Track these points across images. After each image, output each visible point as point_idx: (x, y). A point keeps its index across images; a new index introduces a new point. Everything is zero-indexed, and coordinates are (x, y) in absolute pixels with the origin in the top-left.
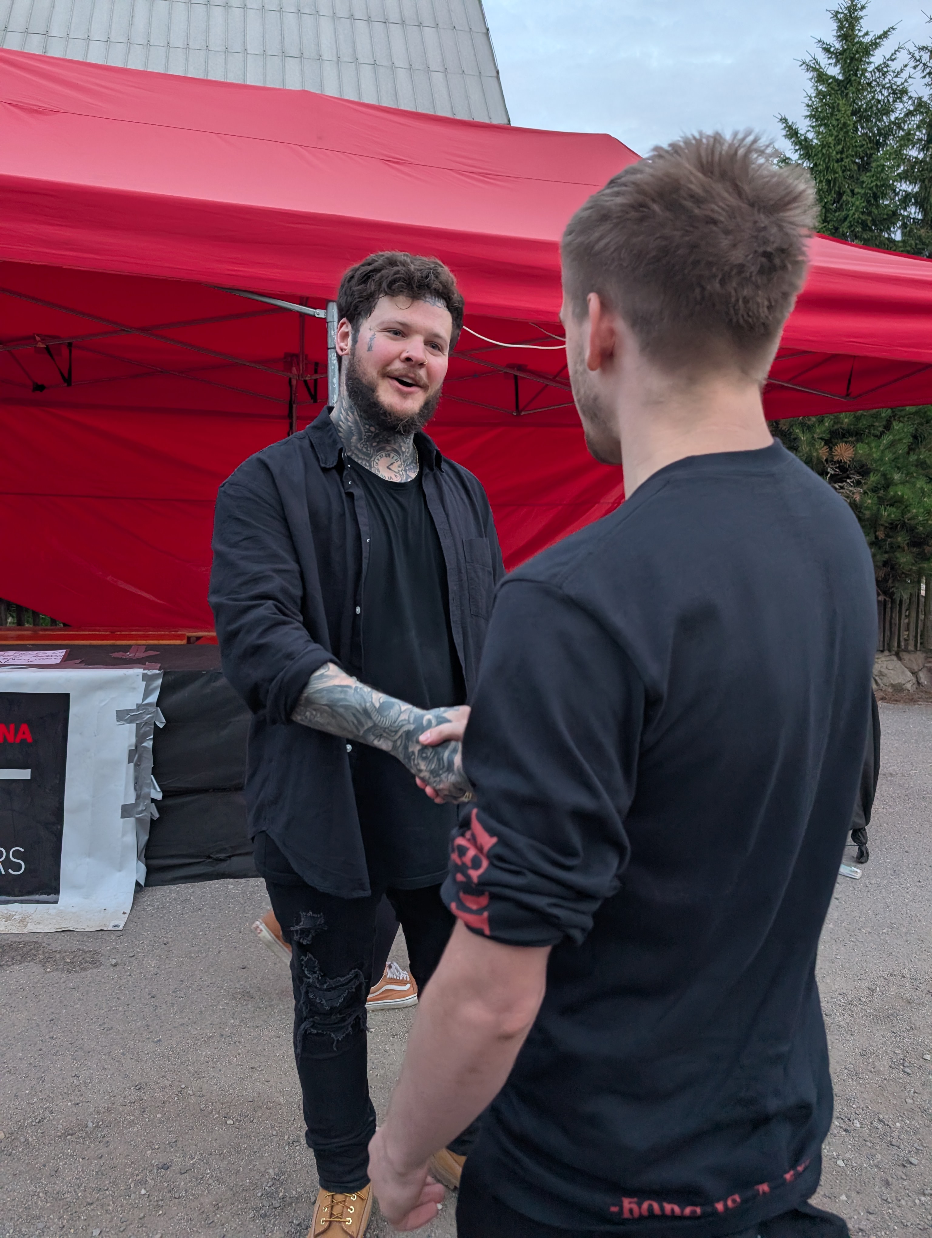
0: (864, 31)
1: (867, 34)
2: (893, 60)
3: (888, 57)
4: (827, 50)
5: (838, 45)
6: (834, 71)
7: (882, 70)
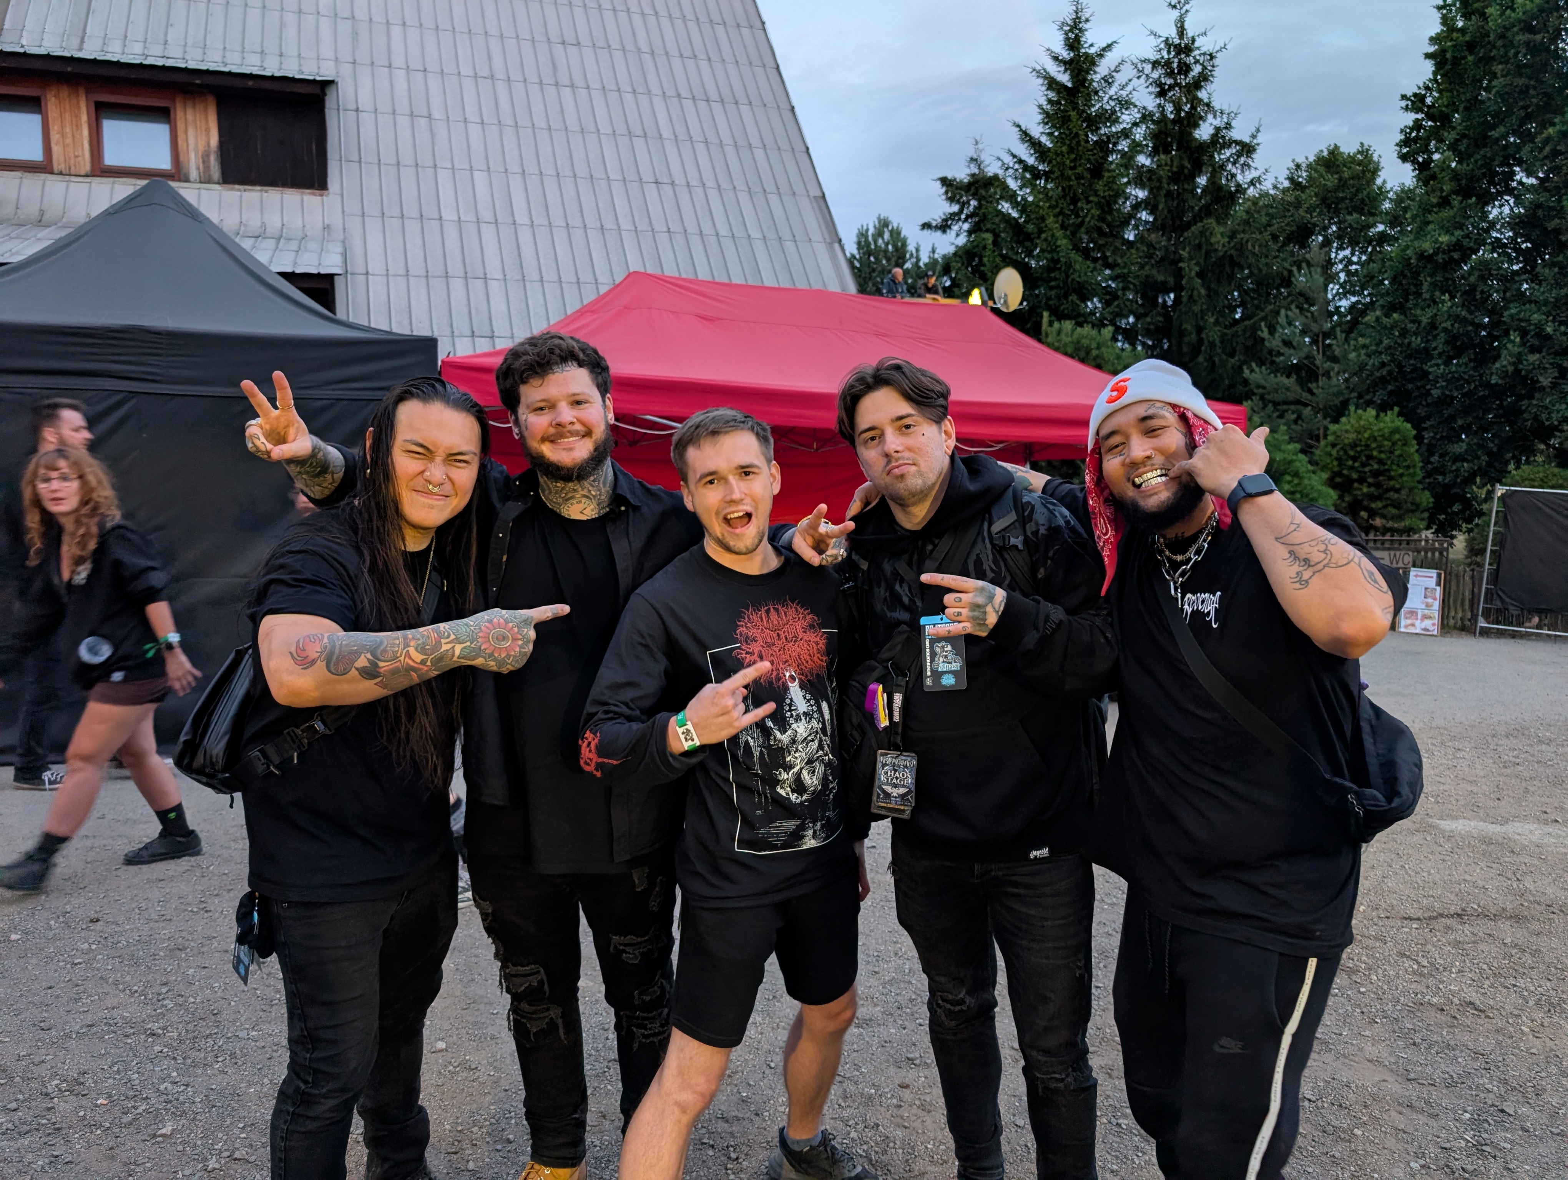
0: (1090, 42)
1: (1092, 45)
2: (1117, 72)
3: (1113, 68)
4: (1056, 59)
5: (1066, 54)
6: (1065, 78)
7: (1108, 81)
